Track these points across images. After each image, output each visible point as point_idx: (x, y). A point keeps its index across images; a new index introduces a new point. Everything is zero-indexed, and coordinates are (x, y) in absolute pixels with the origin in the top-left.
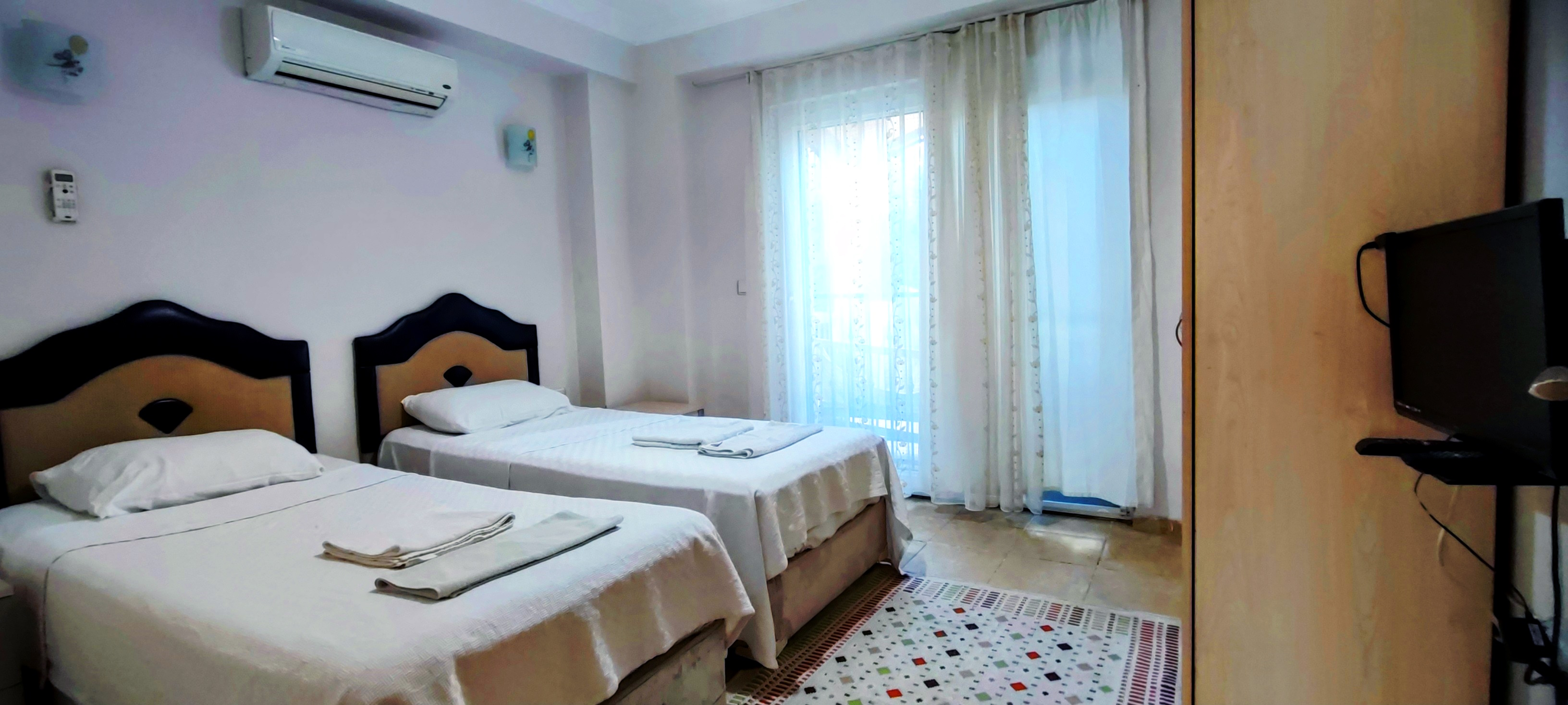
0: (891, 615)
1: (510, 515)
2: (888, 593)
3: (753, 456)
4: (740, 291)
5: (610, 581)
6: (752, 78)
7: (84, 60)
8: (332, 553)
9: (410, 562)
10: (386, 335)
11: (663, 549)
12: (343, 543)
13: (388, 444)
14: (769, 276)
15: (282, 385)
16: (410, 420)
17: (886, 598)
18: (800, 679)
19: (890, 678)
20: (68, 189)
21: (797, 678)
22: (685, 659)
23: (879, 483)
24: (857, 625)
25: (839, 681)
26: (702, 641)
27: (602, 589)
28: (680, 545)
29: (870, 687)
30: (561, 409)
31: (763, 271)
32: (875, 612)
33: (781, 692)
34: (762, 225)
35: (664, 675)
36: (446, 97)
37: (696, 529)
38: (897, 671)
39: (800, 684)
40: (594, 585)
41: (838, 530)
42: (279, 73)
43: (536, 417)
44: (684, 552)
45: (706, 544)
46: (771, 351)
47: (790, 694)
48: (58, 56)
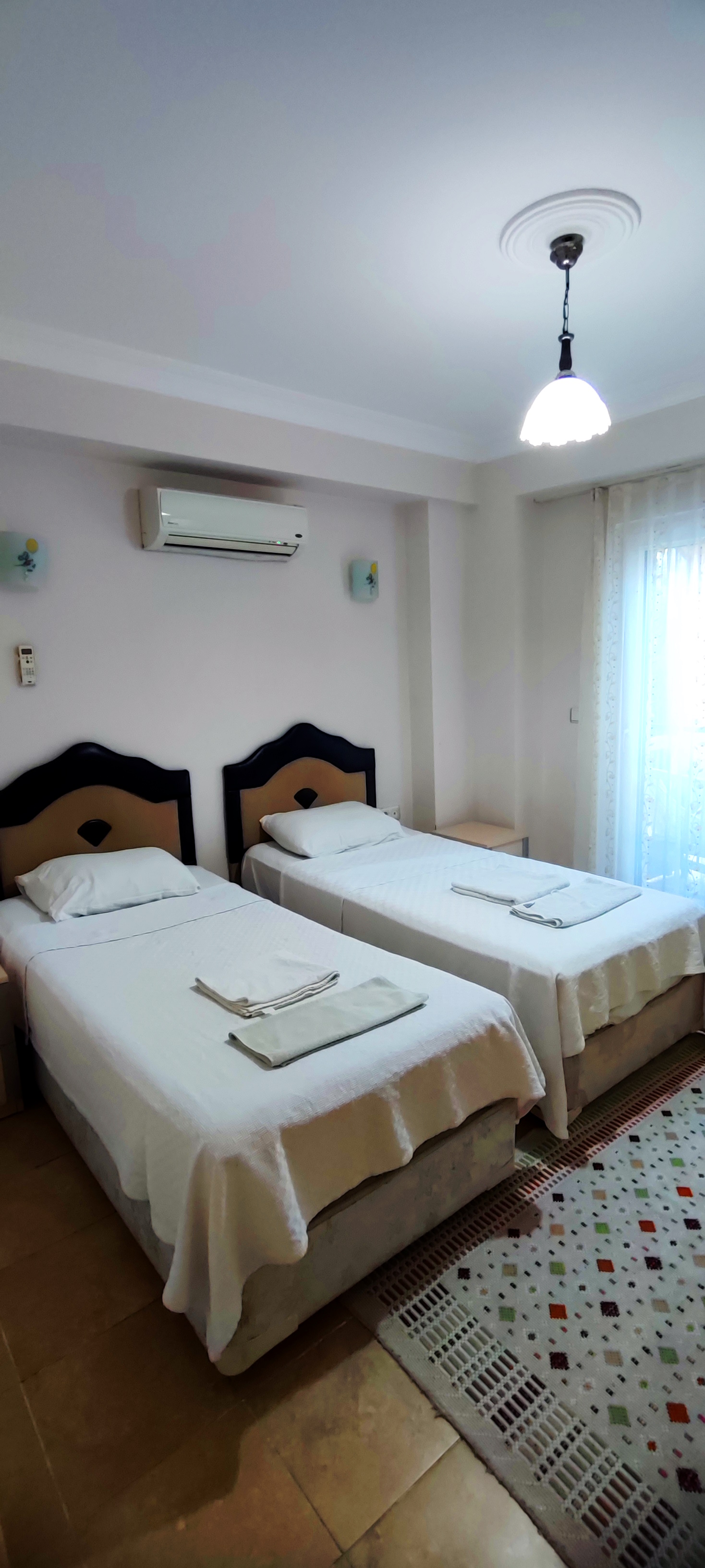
0: (695, 1097)
1: (335, 973)
2: (697, 1070)
3: (562, 926)
4: (572, 719)
5: (410, 1066)
6: (597, 495)
7: (36, 558)
8: (200, 989)
9: (255, 1013)
10: (248, 763)
11: (460, 1037)
12: (210, 983)
13: (249, 859)
14: (602, 709)
15: (171, 808)
16: (266, 838)
17: (694, 1075)
18: (590, 1152)
19: (683, 1172)
20: (29, 660)
21: (587, 1150)
22: (474, 1131)
23: (698, 960)
24: (658, 1102)
25: (629, 1163)
26: (493, 1114)
27: (403, 1073)
28: (477, 1031)
29: (660, 1178)
30: (393, 837)
31: (597, 703)
32: (679, 1091)
33: (570, 1162)
34: (599, 654)
35: (455, 1145)
36: (298, 545)
37: (494, 1014)
38: (692, 1166)
39: (589, 1157)
40: (396, 1069)
41: (647, 1004)
42: (166, 544)
43: (370, 842)
44: (480, 1037)
45: (502, 1031)
46: (601, 785)
47: (578, 1166)
48: (20, 558)
